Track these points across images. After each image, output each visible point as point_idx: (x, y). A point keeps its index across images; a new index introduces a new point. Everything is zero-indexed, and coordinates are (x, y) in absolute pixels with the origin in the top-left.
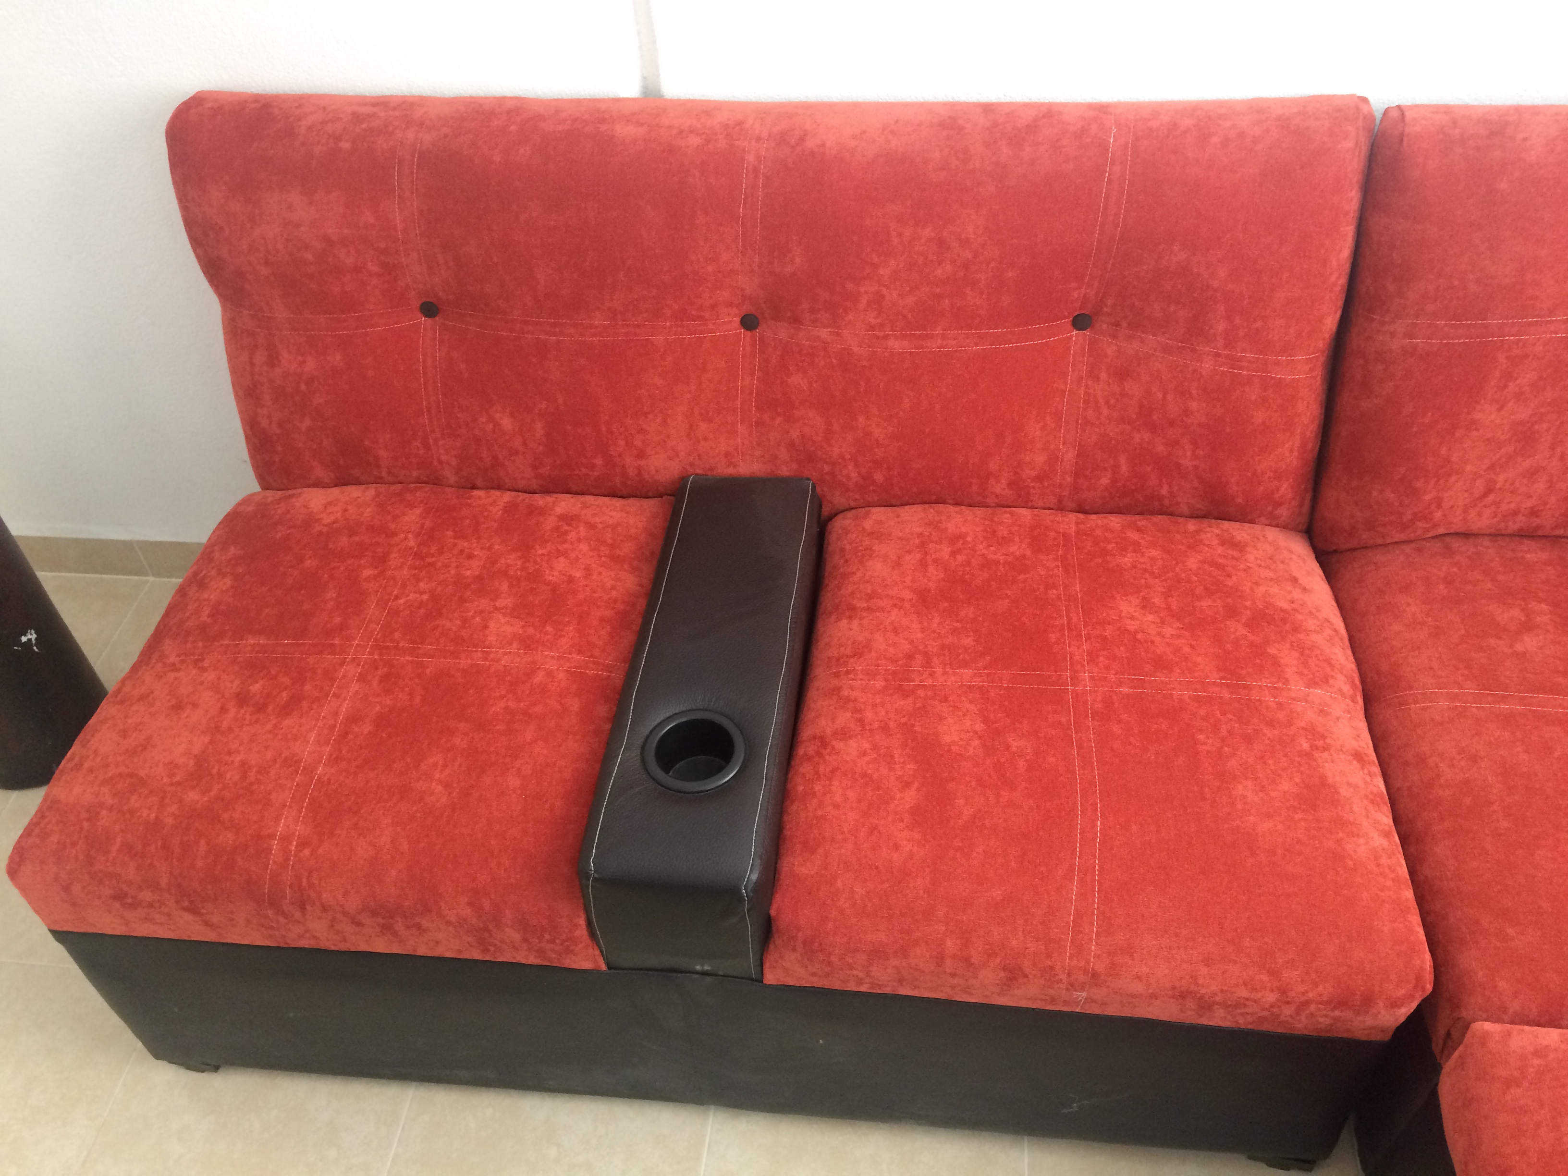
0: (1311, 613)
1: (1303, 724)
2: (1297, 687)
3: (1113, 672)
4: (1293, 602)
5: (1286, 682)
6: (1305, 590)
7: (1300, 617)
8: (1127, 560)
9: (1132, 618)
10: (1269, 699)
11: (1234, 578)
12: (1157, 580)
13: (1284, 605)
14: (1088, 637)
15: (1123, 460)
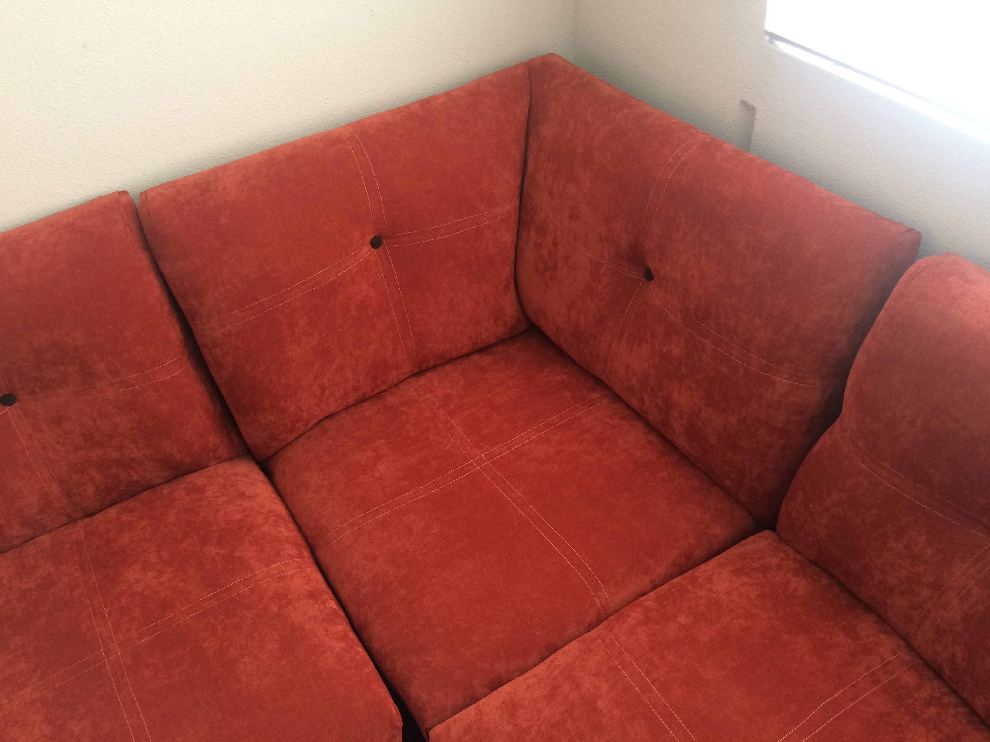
0: (258, 512)
1: (270, 594)
2: (261, 571)
3: (134, 631)
4: (244, 511)
5: (253, 570)
6: (251, 498)
7: (251, 519)
8: (125, 538)
9: (138, 581)
10: (244, 590)
11: (202, 514)
12: (150, 543)
13: (238, 517)
14: (110, 613)
15: (94, 472)
